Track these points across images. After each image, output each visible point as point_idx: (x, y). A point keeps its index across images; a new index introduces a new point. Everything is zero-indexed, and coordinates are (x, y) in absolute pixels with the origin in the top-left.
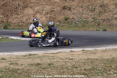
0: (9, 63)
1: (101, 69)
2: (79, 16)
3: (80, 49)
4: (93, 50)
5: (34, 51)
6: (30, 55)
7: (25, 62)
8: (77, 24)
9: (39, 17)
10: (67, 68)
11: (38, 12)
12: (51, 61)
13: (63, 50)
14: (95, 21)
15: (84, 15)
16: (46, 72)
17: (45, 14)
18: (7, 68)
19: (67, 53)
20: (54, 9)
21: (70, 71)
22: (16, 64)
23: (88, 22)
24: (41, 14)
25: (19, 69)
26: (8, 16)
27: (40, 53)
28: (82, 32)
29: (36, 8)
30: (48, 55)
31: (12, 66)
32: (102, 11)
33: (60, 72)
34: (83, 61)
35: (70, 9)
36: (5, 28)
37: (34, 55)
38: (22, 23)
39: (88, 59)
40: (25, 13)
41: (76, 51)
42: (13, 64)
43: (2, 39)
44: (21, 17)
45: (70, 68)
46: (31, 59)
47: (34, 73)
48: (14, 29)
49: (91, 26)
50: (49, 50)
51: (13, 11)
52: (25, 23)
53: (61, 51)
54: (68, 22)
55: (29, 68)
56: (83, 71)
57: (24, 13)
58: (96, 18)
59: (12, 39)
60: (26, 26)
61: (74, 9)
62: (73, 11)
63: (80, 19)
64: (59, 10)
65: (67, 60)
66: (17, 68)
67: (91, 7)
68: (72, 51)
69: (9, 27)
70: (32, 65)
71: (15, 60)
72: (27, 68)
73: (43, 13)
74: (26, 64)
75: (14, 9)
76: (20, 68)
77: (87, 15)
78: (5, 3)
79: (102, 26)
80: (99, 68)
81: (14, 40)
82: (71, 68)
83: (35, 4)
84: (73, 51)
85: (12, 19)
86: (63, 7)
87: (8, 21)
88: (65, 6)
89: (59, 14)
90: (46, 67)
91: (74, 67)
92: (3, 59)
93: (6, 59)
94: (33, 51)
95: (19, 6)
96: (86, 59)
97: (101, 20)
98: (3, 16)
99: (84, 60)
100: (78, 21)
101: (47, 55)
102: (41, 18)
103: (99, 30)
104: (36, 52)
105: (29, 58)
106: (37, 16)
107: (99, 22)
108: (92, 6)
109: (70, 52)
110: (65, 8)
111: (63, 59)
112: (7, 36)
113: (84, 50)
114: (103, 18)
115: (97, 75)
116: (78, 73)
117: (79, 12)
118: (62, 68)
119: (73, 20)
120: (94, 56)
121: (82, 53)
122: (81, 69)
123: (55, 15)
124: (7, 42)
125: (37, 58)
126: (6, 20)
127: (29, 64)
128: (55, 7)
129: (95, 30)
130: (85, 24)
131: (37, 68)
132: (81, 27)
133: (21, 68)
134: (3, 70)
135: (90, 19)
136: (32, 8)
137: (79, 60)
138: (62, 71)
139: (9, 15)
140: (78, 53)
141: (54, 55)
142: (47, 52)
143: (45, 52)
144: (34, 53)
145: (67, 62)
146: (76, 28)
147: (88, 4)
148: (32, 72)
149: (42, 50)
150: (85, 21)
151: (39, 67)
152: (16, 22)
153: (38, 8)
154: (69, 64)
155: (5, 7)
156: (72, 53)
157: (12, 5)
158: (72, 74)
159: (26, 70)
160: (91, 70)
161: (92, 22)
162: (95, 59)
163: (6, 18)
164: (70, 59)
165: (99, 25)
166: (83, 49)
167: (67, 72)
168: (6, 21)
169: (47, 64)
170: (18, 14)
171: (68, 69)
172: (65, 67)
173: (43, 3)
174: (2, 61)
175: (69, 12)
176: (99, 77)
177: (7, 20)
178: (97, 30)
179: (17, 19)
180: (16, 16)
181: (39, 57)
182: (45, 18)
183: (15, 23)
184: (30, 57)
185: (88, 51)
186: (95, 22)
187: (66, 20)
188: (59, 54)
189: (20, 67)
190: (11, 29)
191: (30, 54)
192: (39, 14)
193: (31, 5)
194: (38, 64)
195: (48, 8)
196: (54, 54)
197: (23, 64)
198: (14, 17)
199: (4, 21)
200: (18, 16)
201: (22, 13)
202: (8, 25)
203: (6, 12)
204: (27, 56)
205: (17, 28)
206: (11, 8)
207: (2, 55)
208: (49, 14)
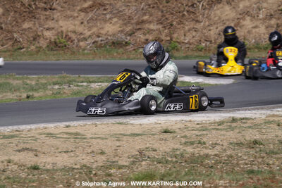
0: (183, 140)
5: (242, 110)
6: (234, 120)
7: (222, 137)
9: (251, 26)
11: (248, 13)
16: (277, 163)
17: (264, 19)
18: (178, 153)
22: (200, 143)
24: (254, 17)
25: (207, 156)
26: (172, 25)
27: (257, 116)
29: (242, 5)
30: (279, 119)
31: (190, 149)
37: (244, 121)
38: (208, 43)
40: (215, 17)
42: (192, 143)
44: (204, 28)
46: (238, 131)
47: (247, 164)
48: (186, 57)
50: (280, 107)
51: (185, 13)
52: (215, 43)
55: (233, 153)
57: (212, 16)
59: (184, 83)
66: (202, 153)
69: (176, 54)
70: (240, 144)
71: (196, 132)
72: (228, 153)
73: (261, 16)
74: (225, 144)
75: (187, 8)
76: (210, 153)
81: (189, 84)
85: (182, 31)
87: (171, 39)
90: (275, 150)
92: (166, 132)
93: (175, 132)
94: (239, 110)
98: (160, 27)
101: (276, 119)
102: (254, 27)
104: (247, 112)
105: (233, 129)
106: (245, 23)
125: (250, 127)
126: (166, 36)
127: (231, 143)
131: (252, 152)
133: (213, 153)
134: (169, 159)
136: (233, 3)
139: (174, 23)
142: (275, 112)
143: (269, 112)
144: (242, 116)
148: (240, 162)
149: (262, 109)
151: (258, 150)
152: (191, 41)
153: (247, 3)
155: (166, 4)
159: (226, 158)
163: (166, 31)
168: (168, 38)
169: (277, 142)
170: (197, 21)
174: (166, 135)
177: (170, 35)
179: (194, 34)
180: (192, 25)
181: (255, 126)
182: (264, 27)
183: (189, 42)
184: (234, 125)
191: (233, 118)
192: (249, 18)
194: (255, 142)
195: (271, 3)
197: (216, 144)
198: (187, 28)
199: (163, 37)
200: (197, 24)
201: (207, 17)
202: (173, 48)
203: (167, 16)
204: (225, 124)
205: (196, 54)
206: (180, 5)
207: (162, 123)
208: (275, 18)
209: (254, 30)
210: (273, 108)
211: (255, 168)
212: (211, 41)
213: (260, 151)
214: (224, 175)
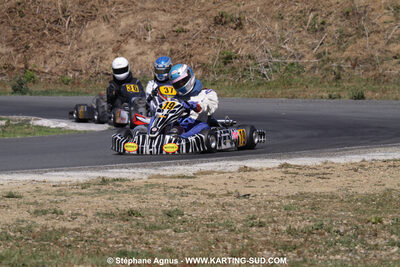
0: (33, 208)
1: (346, 231)
2: (270, 48)
3: (275, 161)
4: (319, 164)
5: (116, 168)
6: (104, 181)
7: (87, 205)
8: (264, 76)
9: (134, 52)
10: (228, 225)
11: (131, 34)
12: (176, 201)
13: (217, 164)
14: (325, 66)
15: (286, 46)
16: (159, 242)
17: (153, 43)
18: (24, 225)
19: (230, 175)
20: (186, 23)
21: (240, 236)
22: (55, 212)
23: (302, 67)
24: (139, 40)
25: (64, 231)
26: (27, 47)
27: (137, 176)
28: (282, 102)
29: (124, 23)
30: (165, 181)
31: (41, 221)
32: (350, 29)
33: (205, 239)
34: (285, 202)
35: (240, 24)
36: (19, 89)
37: (118, 183)
38: (77, 74)
39: (302, 196)
40: (87, 38)
41: (261, 170)
42: (45, 213)
43: (6, 126)
44: (72, 52)
45: (239, 226)
46: (108, 196)
47: (117, 243)
48: (46, 93)
49: (311, 82)
50: (169, 165)
51: (46, 32)
52: (87, 73)
53: (209, 169)
54: (233, 68)
55: (99, 226)
56: (285, 238)
57: (83, 37)
58: (329, 53)
59: (40, 128)
60: (89, 81)
61: (252, 24)
62: (250, 31)
63: (275, 60)
64: (201, 29)
65: (229, 200)
66: (57, 227)
67: (311, 16)
68: (245, 169)
69: (32, 87)
70: (110, 215)
71: (52, 198)
72: (93, 227)
73: (149, 39)
74: (90, 214)
75: (48, 25)
76: (68, 227)
77: (298, 46)
78: (19, 4)
79: (349, 81)
80: (338, 225)
81: (47, 129)
82: (245, 226)
83: (121, 8)
84: (251, 170)
85: (42, 57)
86: (215, 20)
87: (26, 67)
88: (222, 16)
89: (201, 41)
90: (157, 225)
91: (253, 222)
92: (11, 196)
93: (20, 197)
94: (113, 168)
95: (66, 14)
96: (293, 197)
97: (346, 61)
98: (11, 49)
99: (288, 197)
100: (267, 67)
101: (161, 181)
102: (140, 54)
103: (340, 97)
104: (123, 170)
105: (100, 193)
106: (127, 47)
107: (340, 68)
108: (315, 13)
109: (240, 170)
110: (223, 20)
111: (214, 196)
112: (23, 118)
113: (286, 166)
114: (353, 55)
115: (332, 250)
116: (267, 243)
117: (270, 35)
118: (213, 228)
119: (251, 62)
120: (321, 185)
121: (279, 175)
122: (277, 231)
123: (189, 45)
124: (23, 136)
125: (125, 192)
126: (19, 63)
127: (98, 214)
128: (188, 18)
129: (325, 95)
130: (290, 75)
131: (126, 225)
132: (277, 87)
133: (73, 227)
134: (12, 234)
135: (307, 56)
136: (112, 20)
137: (270, 198)
138: (211, 237)
139: (31, 45)
140: (268, 176)
141: (186, 182)
142: (161, 171)
143: (153, 171)
144: (116, 176)
145: (231, 205)
146: (262, 91)
147: (299, 6)
148: (109, 240)
149: (144, 167)
150: (292, 64)
151: (134, 223)
152: (53, 71)
153: (130, 20)
154: (235, 213)
155: (19, 19)
156: (245, 175)
157: (42, 12)
158: (248, 245)
159: (90, 234)
160: (311, 233)
161: (314, 68)
162: (324, 197)
163: (20, 55)
164: (238, 197)
165: (338, 78)
166: (283, 161)
167: (229, 242)
168: (22, 66)
169: (161, 213)
170: (62, 43)
171: (232, 230)
172: (222, 222)
173: (149, 5)
174: (9, 201)
175: (238, 33)
176: (338, 257)
177: (25, 61)
178: (330, 97)
179: (58, 60)
180: (55, 47)
181: (135, 190)
182: (153, 54)
183: (51, 71)
184: (104, 187)
185: (300, 168)
186: (327, 69)
187: (225, 64)
188: (202, 178)
189: (68, 225)
190: (38, 95)
191: (103, 178)
192: (132, 41)
193: (107, 10)
194: (131, 213)
195: (164, 21)
196: (184, 177)
197: (78, 214)
198: (48, 52)
199: (15, 64)
200: (62, 47)
201: (75, 39)
202: (29, 80)
203: (21, 35)
204: (92, 187)
205: (60, 88)
206: (38, 20)
207: (6, 183)
208: (168, 42)
209: (139, 58)
210: (159, 166)
211: (129, 248)
212: (81, 71)
213: (138, 224)
214: (86, 258)
